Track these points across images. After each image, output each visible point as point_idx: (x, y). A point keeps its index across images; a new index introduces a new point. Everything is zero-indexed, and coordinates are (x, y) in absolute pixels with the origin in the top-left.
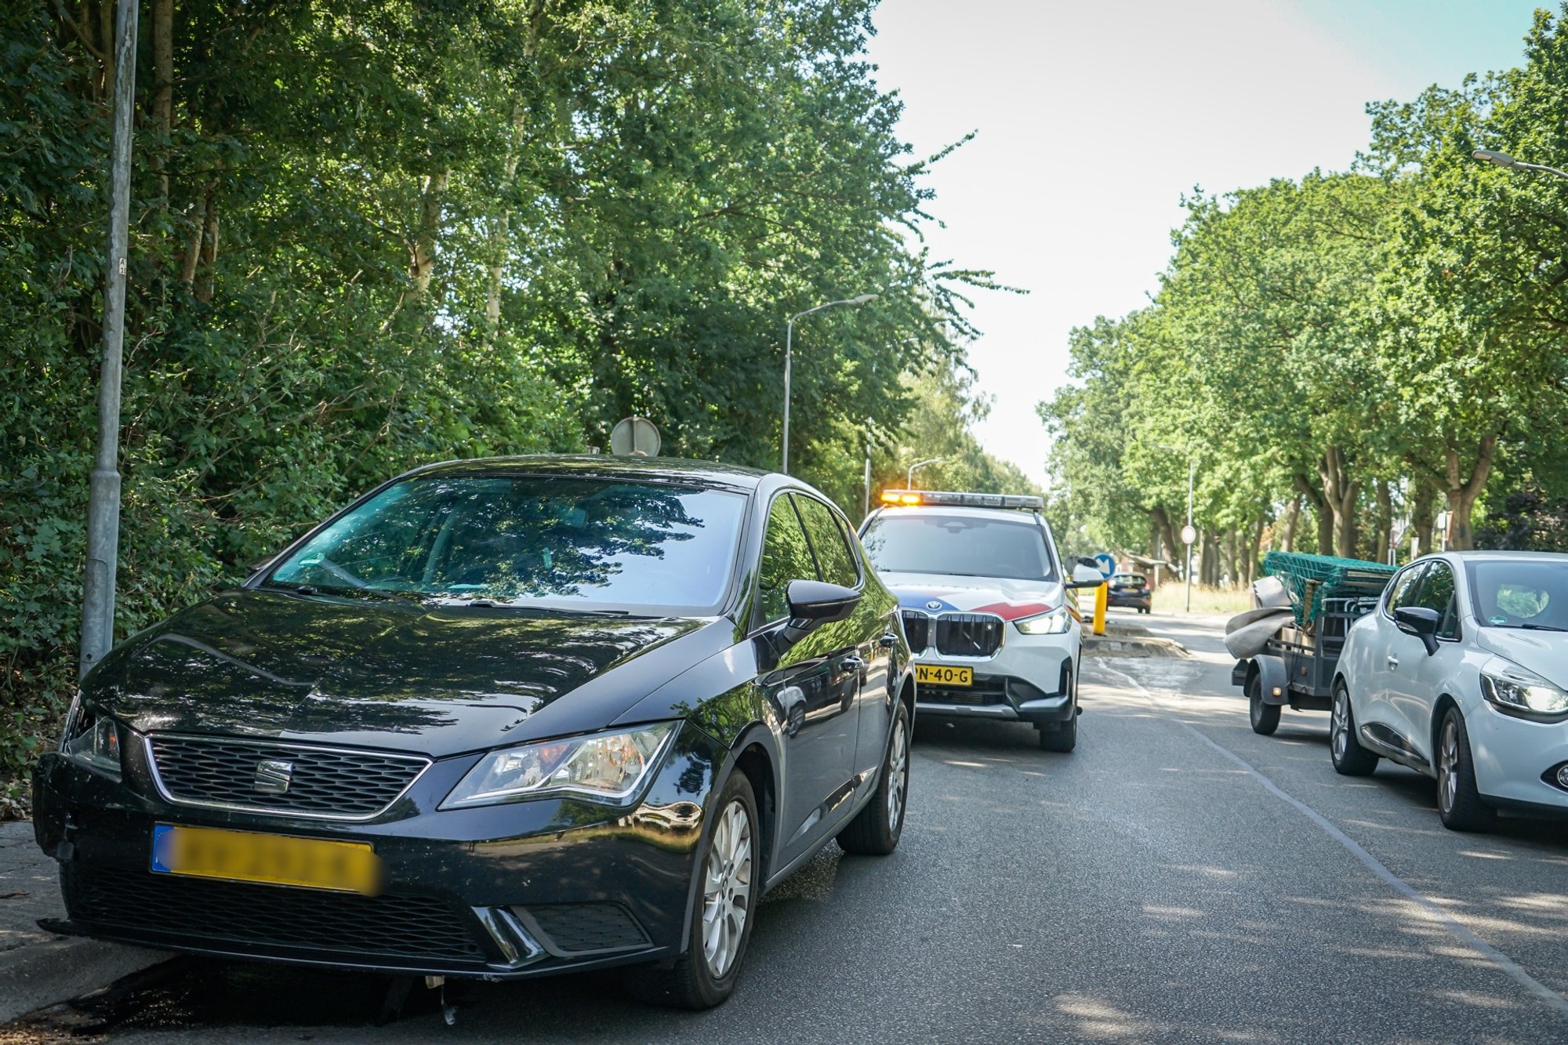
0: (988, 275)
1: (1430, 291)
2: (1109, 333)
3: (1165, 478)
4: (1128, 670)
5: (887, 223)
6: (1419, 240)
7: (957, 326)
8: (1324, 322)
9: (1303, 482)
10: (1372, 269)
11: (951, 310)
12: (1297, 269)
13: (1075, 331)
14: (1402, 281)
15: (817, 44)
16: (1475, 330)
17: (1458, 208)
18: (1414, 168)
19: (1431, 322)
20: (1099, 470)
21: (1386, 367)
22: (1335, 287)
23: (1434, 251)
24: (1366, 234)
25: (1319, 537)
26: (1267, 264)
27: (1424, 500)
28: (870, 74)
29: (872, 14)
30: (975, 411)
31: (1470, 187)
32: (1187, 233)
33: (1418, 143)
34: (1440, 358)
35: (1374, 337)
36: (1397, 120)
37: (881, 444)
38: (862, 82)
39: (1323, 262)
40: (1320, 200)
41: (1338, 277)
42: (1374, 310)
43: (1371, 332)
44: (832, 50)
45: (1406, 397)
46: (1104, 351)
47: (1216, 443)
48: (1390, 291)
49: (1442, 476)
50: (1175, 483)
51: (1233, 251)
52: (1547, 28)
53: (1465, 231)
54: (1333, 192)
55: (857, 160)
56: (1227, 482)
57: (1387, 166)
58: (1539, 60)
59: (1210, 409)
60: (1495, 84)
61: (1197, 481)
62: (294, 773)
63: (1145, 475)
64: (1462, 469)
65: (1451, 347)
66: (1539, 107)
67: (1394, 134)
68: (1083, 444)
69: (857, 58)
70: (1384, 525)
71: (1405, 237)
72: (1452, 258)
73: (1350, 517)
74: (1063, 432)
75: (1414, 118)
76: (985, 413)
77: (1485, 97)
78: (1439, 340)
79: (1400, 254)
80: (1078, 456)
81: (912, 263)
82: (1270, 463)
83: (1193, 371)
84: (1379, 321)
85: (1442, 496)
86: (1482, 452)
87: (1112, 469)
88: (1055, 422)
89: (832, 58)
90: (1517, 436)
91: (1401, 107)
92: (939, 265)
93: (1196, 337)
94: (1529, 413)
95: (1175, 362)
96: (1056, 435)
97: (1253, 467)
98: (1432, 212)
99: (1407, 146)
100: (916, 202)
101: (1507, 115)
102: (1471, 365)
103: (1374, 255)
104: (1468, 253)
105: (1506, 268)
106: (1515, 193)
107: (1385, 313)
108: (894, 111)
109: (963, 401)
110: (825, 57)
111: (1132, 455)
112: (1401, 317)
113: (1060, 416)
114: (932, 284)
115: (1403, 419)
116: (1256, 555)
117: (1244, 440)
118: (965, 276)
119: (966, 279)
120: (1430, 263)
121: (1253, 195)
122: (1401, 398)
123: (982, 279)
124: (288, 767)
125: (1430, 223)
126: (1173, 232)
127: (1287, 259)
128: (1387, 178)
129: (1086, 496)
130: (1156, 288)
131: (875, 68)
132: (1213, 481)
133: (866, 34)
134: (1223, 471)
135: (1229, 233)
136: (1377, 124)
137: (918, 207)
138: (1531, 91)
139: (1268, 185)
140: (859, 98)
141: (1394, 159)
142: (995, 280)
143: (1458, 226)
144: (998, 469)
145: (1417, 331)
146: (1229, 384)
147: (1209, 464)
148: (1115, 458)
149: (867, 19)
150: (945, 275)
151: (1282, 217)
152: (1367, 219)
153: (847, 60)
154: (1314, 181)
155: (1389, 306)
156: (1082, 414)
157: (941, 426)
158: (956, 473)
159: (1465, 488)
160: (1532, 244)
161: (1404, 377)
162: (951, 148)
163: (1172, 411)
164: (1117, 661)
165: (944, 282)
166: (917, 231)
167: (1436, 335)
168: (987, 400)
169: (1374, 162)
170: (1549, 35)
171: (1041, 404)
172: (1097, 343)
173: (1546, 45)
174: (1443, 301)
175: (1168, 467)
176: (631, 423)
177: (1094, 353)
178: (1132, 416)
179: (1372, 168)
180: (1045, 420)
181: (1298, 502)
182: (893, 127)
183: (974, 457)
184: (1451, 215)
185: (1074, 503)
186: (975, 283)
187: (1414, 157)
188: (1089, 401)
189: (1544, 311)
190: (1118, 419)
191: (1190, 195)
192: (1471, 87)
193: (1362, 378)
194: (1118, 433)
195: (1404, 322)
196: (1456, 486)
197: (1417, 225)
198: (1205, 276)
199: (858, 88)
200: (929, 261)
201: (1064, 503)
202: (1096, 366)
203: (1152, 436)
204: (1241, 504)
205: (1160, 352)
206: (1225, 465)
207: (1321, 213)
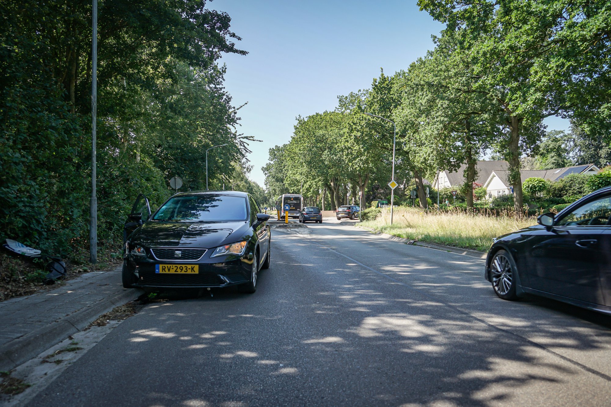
0: (253, 137)
1: (355, 141)
2: (279, 150)
3: (295, 186)
4: (295, 231)
5: (228, 126)
6: (352, 131)
7: (246, 150)
8: (330, 148)
9: (326, 185)
10: (341, 136)
11: (244, 146)
12: (324, 135)
13: (270, 149)
14: (348, 139)
15: (210, 82)
16: (365, 151)
17: (360, 123)
18: (348, 111)
19: (355, 148)
20: (278, 184)
21: (346, 158)
22: (333, 139)
23: (355, 133)
24: (339, 126)
25: (330, 198)
26: (317, 134)
27: (354, 188)
28: (223, 90)
29: (224, 76)
30: (247, 170)
31: (362, 118)
32: (298, 126)
33: (349, 105)
34: (358, 157)
35: (343, 152)
36: (344, 100)
37: (227, 180)
38: (221, 92)
39: (330, 134)
40: (328, 118)
41: (333, 137)
42: (343, 146)
43: (342, 151)
44: (214, 84)
45: (350, 165)
46: (278, 154)
47: (307, 176)
48: (346, 141)
49: (358, 183)
50: (297, 186)
51: (309, 131)
52: (376, 82)
53: (361, 128)
54: (331, 117)
55: (221, 111)
56: (310, 186)
57: (342, 110)
58: (375, 89)
59: (305, 169)
60: (365, 92)
61: (303, 186)
62: (182, 253)
63: (290, 185)
64: (362, 181)
65: (360, 154)
66: (376, 100)
67: (344, 103)
68: (274, 177)
69: (221, 86)
70: (345, 194)
71: (349, 129)
72: (359, 134)
73: (338, 193)
74: (269, 175)
75: (348, 100)
76: (250, 171)
77: (363, 95)
78: (357, 152)
79: (348, 133)
80: (273, 180)
81: (233, 134)
82: (320, 180)
83: (301, 160)
84: (344, 148)
85: (358, 188)
86: (366, 177)
87: (281, 183)
88: (267, 172)
89: (214, 86)
90: (374, 173)
91: (345, 97)
92: (240, 135)
93: (301, 152)
94: (377, 168)
95: (297, 157)
96: (267, 175)
97: (315, 182)
98: (354, 124)
99: (347, 106)
100: (236, 121)
101: (369, 101)
102: (364, 158)
103: (342, 132)
104: (363, 133)
105: (371, 136)
106: (372, 120)
107: (345, 146)
108: (230, 99)
109: (244, 168)
110: (212, 86)
111: (287, 180)
112: (349, 147)
113: (268, 171)
114: (239, 140)
115: (349, 170)
116: (316, 203)
117: (313, 176)
118: (246, 138)
119: (247, 139)
120: (354, 135)
121: (313, 117)
122: (349, 165)
123: (251, 138)
124: (181, 252)
125: (354, 126)
126: (295, 126)
127: (321, 133)
128: (342, 113)
129: (275, 190)
130: (290, 139)
131: (224, 88)
132: (306, 185)
133: (223, 81)
134: (309, 183)
135: (307, 127)
136: (340, 101)
137: (237, 122)
138: (374, 96)
139: (315, 114)
140: (221, 96)
141: (344, 109)
142: (255, 138)
143: (360, 127)
144: (252, 184)
145: (352, 150)
146: (309, 163)
147: (305, 182)
148: (282, 180)
149: (222, 77)
150: (242, 138)
151: (319, 123)
152: (339, 123)
153: (218, 86)
154: (326, 113)
155: (346, 145)
156: (273, 170)
157: (240, 174)
158: (243, 186)
159: (363, 185)
160: (376, 131)
161: (350, 161)
162: (242, 106)
163: (296, 169)
164: (292, 229)
165: (242, 139)
166: (234, 127)
167: (356, 151)
168: (250, 167)
169: (340, 110)
170: (377, 84)
171: (263, 168)
172: (276, 152)
173: (376, 86)
174: (358, 143)
175: (295, 183)
176: (175, 178)
177: (275, 155)
178: (285, 170)
179: (339, 111)
180: (264, 172)
181: (325, 190)
182: (230, 103)
183: (247, 182)
184: (358, 124)
185: (272, 192)
186: (249, 140)
187: (348, 109)
188: (275, 167)
189: (379, 145)
190: (282, 171)
191: (298, 117)
192: (360, 93)
193: (340, 160)
194: (282, 174)
195: (349, 148)
196: (361, 185)
197: (351, 126)
198: (303, 137)
199: (221, 93)
200: (237, 134)
201: (270, 192)
202: (276, 158)
203: (291, 175)
204: (313, 191)
205: (293, 155)
206: (309, 182)
207: (328, 122)
